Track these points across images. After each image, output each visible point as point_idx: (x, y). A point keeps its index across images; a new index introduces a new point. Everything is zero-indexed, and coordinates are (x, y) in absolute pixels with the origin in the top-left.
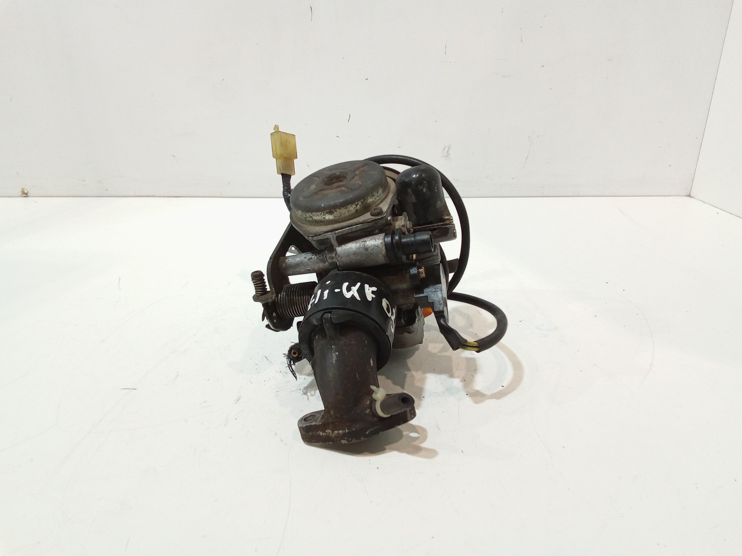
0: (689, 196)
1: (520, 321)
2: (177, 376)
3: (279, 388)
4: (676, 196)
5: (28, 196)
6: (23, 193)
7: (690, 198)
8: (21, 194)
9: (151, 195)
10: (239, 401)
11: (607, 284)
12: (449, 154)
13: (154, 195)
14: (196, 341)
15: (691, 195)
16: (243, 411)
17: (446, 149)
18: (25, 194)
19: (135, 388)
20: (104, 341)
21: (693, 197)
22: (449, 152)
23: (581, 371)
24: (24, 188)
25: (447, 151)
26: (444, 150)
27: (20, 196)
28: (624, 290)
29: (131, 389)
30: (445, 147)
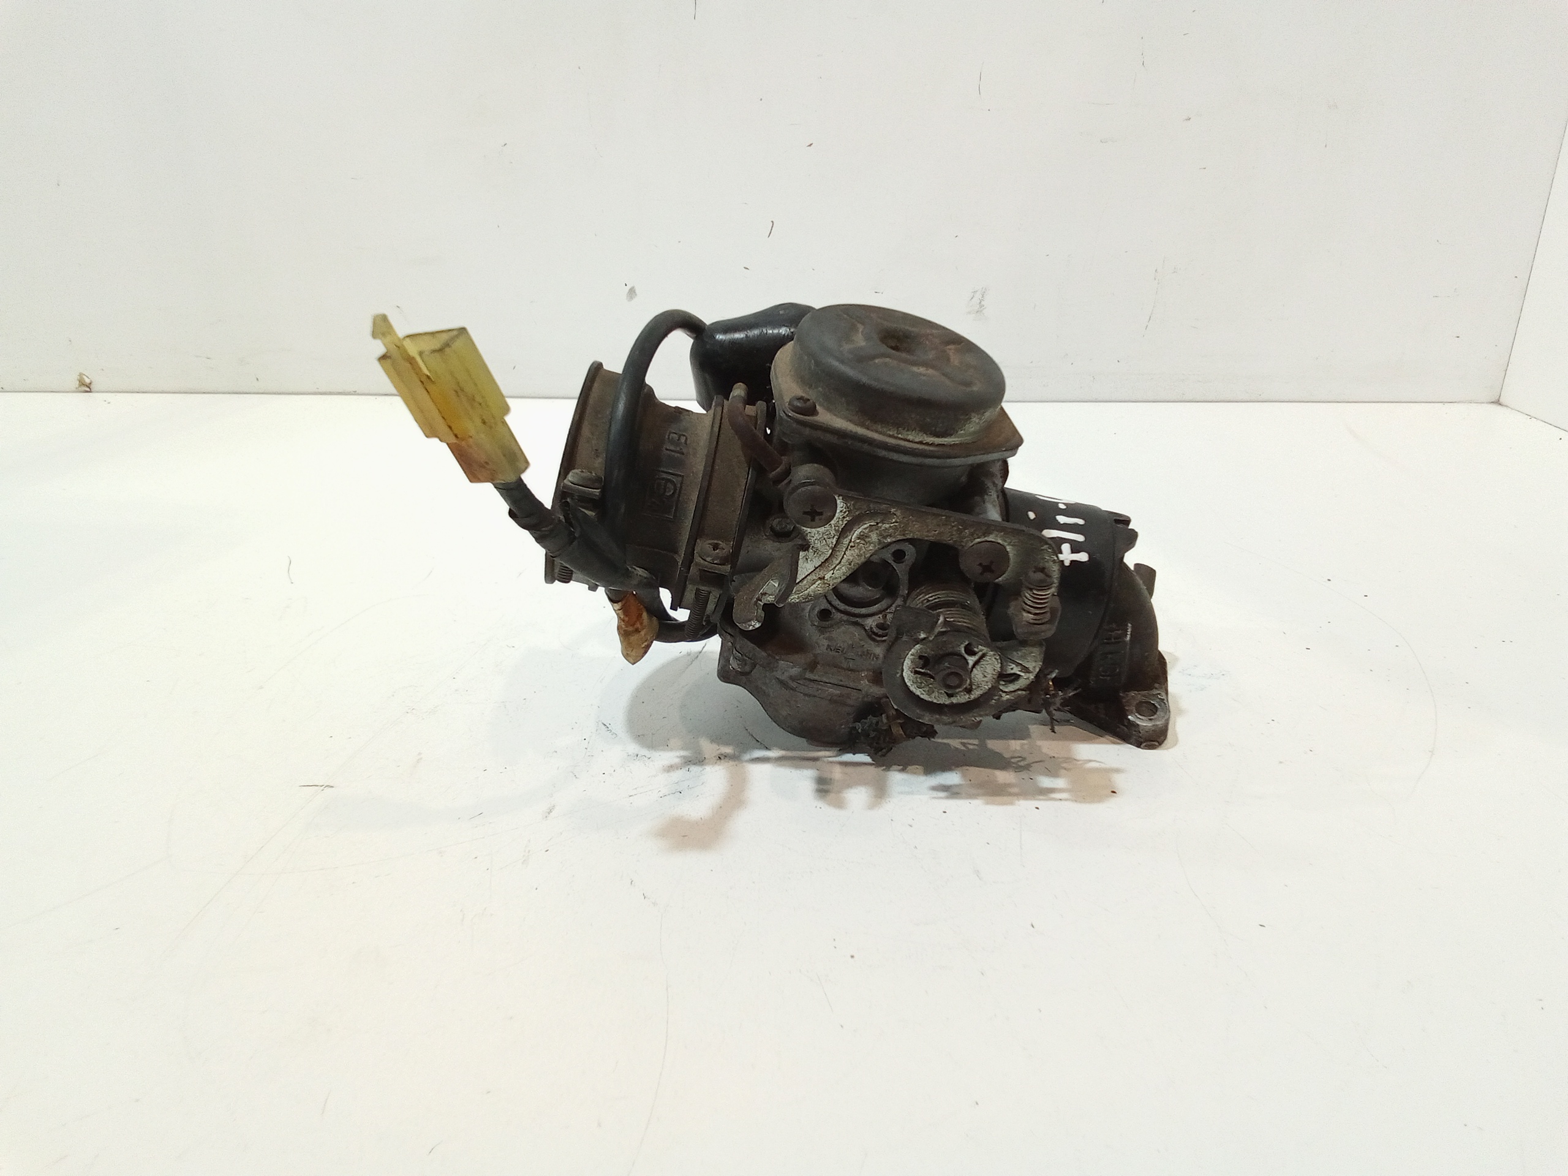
0: (1498, 402)
2: (419, 761)
3: (636, 789)
4: (1470, 402)
5: (92, 390)
6: (82, 383)
7: (1499, 407)
8: (77, 386)
9: (349, 390)
10: (551, 814)
11: (1329, 582)
12: (983, 308)
13: (355, 392)
14: (456, 690)
15: (1502, 401)
16: (561, 833)
17: (978, 296)
18: (86, 387)
19: (331, 785)
20: (261, 688)
21: (1506, 406)
22: (983, 303)
23: (1281, 762)
24: (84, 373)
25: (979, 301)
26: (972, 298)
27: (73, 389)
28: (1366, 596)
29: (322, 786)
30: (976, 292)
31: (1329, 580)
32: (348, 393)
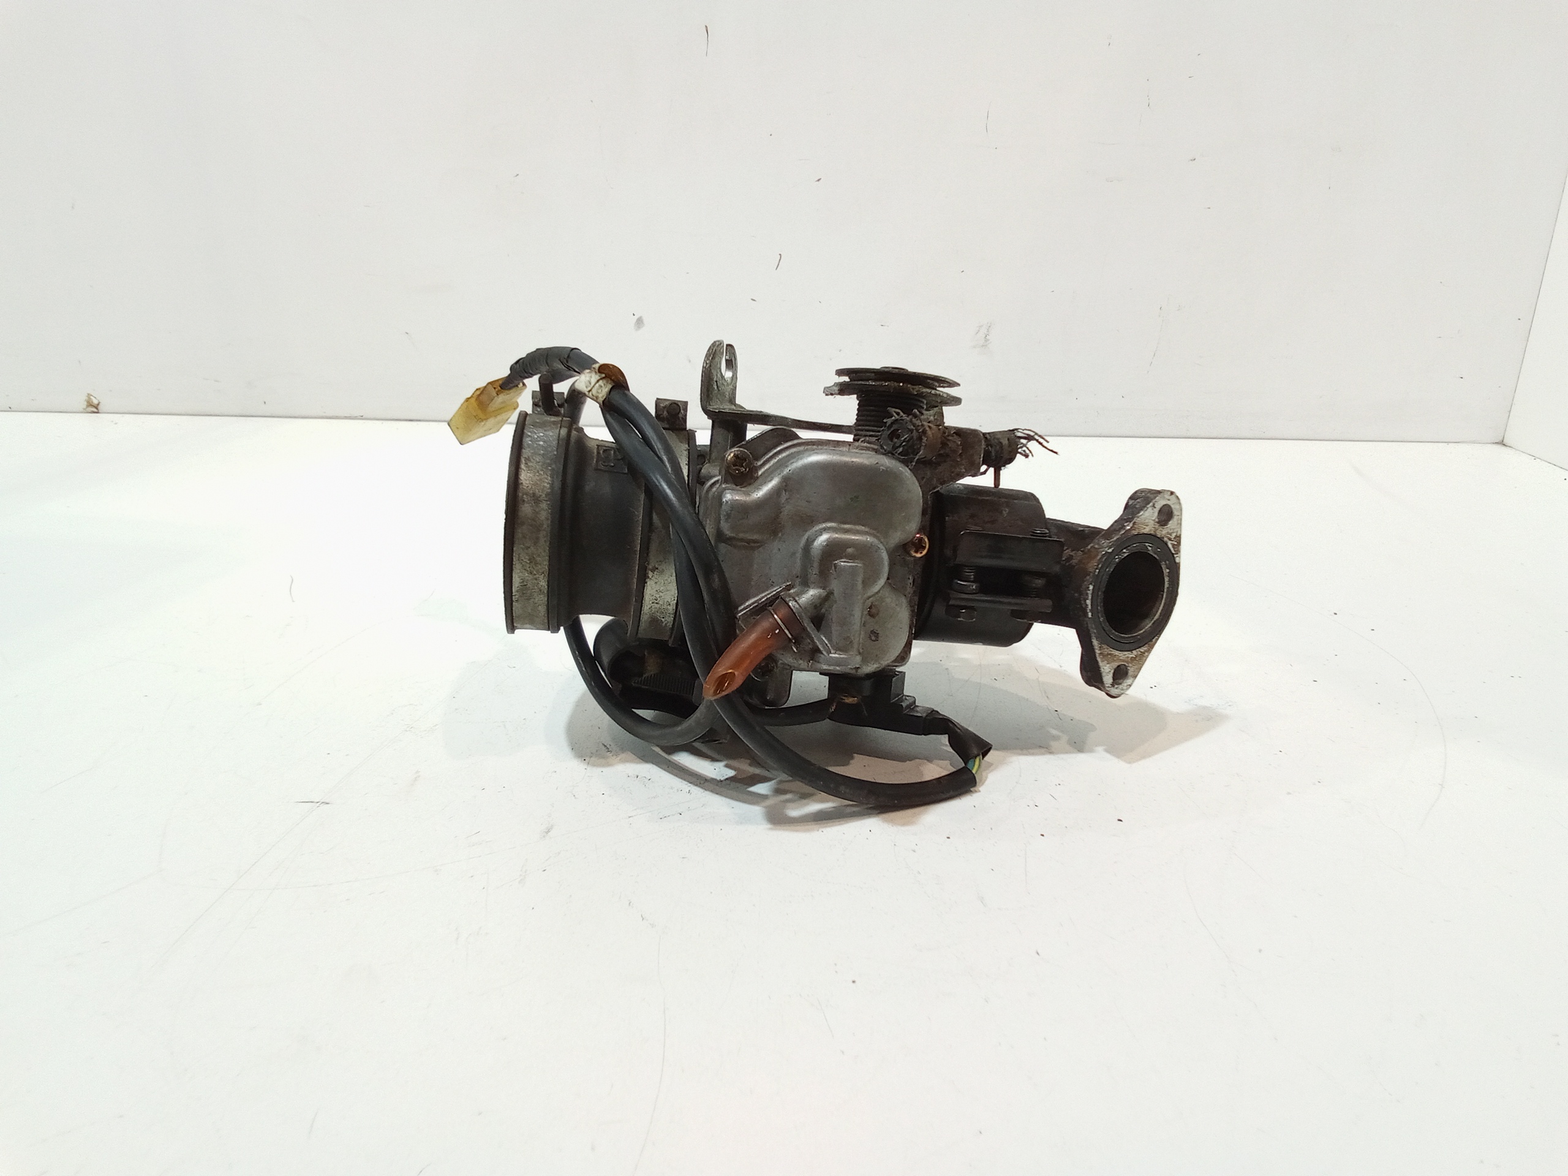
0: (1502, 443)
1: (1152, 688)
2: (416, 779)
3: (635, 810)
4: (1474, 442)
5: (100, 411)
6: (90, 404)
7: (1503, 448)
8: (85, 407)
9: (356, 415)
10: (549, 834)
11: (1336, 616)
12: (988, 342)
14: (456, 709)
15: (1505, 442)
16: (559, 853)
17: (984, 330)
18: (93, 407)
19: (327, 801)
20: (259, 703)
21: (1510, 447)
22: (988, 337)
23: (1289, 793)
24: (92, 394)
25: (985, 336)
26: (977, 333)
27: (82, 410)
28: (1373, 630)
29: (318, 802)
30: (981, 327)
31: (1335, 614)
32: (355, 418)
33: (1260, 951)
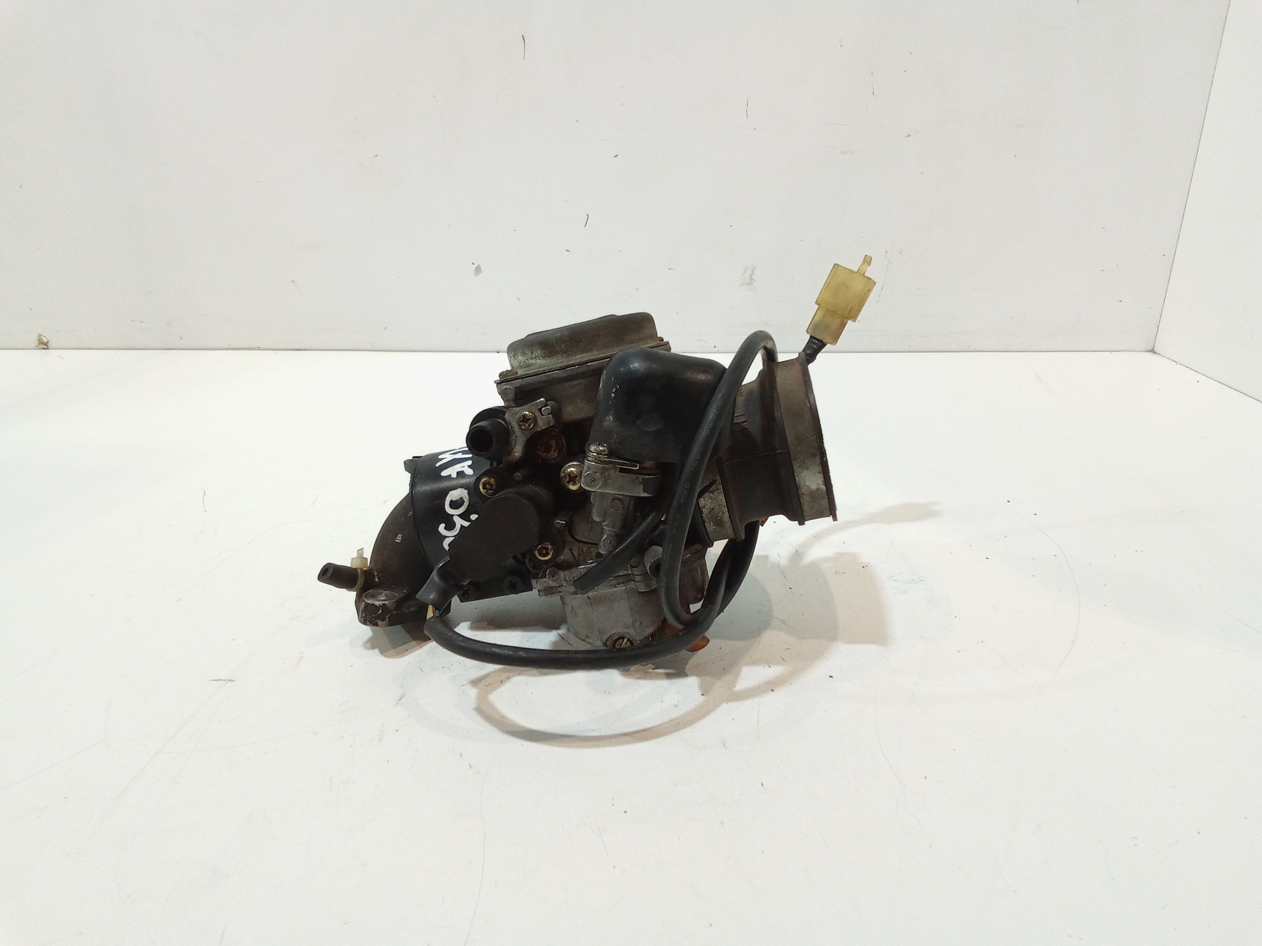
0: (1153, 351)
1: (863, 567)
2: (300, 659)
4: (1130, 351)
5: (49, 348)
6: (41, 342)
7: (1154, 355)
8: (37, 344)
10: (401, 701)
11: (1009, 503)
12: (753, 281)
13: (259, 347)
14: (332, 600)
15: (1155, 349)
16: (409, 716)
17: (749, 272)
18: (44, 345)
19: (232, 679)
20: (180, 600)
21: (1158, 354)
22: (752, 277)
23: (959, 651)
24: (42, 334)
25: (750, 276)
26: (744, 273)
27: (34, 347)
28: (1036, 514)
29: (226, 680)
30: (747, 269)
31: (1009, 501)
32: (254, 349)
33: (925, 778)
